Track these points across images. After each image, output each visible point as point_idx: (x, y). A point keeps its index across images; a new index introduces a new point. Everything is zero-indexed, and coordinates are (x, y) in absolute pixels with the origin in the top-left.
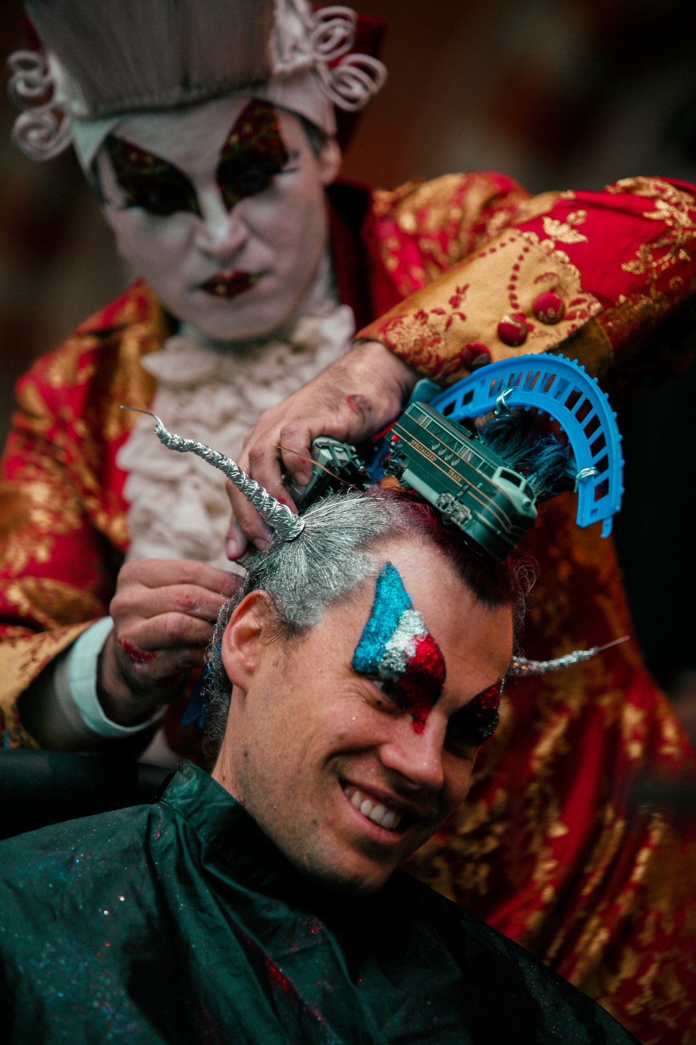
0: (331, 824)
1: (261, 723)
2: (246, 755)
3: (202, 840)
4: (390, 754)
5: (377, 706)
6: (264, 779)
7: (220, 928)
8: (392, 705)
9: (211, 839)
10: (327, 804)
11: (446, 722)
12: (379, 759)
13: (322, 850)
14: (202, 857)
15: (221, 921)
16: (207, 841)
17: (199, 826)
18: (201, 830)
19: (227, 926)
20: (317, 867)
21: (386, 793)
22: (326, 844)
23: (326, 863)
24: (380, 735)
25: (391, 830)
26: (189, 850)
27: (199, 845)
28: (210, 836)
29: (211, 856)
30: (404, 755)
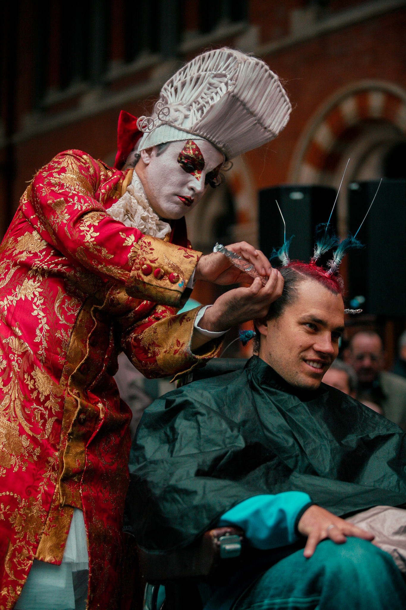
0: (302, 372)
1: (274, 344)
2: (270, 355)
3: (259, 377)
4: (316, 347)
5: (309, 333)
6: (278, 361)
7: (269, 402)
8: (314, 331)
9: (262, 377)
10: (300, 367)
11: (331, 333)
12: (313, 349)
13: (301, 380)
14: (260, 383)
15: (269, 400)
16: (260, 377)
17: (258, 373)
18: (258, 375)
19: (270, 401)
20: (300, 385)
21: (318, 360)
22: (302, 377)
23: (303, 383)
24: (312, 342)
25: (320, 368)
26: (255, 381)
27: (258, 379)
28: (262, 376)
29: (262, 383)
30: (321, 346)
